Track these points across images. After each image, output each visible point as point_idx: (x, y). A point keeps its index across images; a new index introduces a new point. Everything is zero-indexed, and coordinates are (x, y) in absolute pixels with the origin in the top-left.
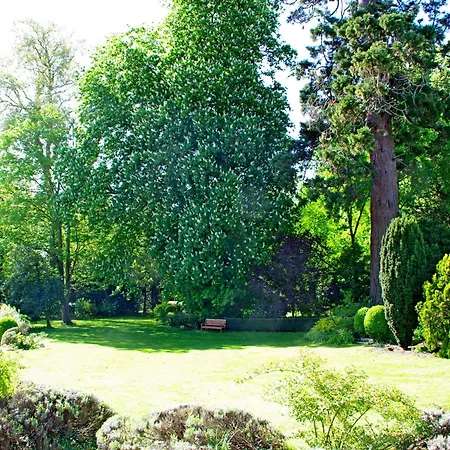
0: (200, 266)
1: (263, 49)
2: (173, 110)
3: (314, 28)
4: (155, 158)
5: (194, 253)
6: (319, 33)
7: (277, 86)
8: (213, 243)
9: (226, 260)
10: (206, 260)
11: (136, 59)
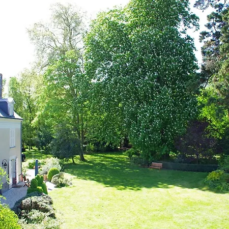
0: (149, 137)
1: (180, 17)
2: (133, 55)
3: (209, 14)
4: (124, 80)
5: (146, 130)
6: (212, 18)
7: (189, 38)
8: (156, 125)
9: (162, 133)
10: (152, 134)
11: (113, 26)
